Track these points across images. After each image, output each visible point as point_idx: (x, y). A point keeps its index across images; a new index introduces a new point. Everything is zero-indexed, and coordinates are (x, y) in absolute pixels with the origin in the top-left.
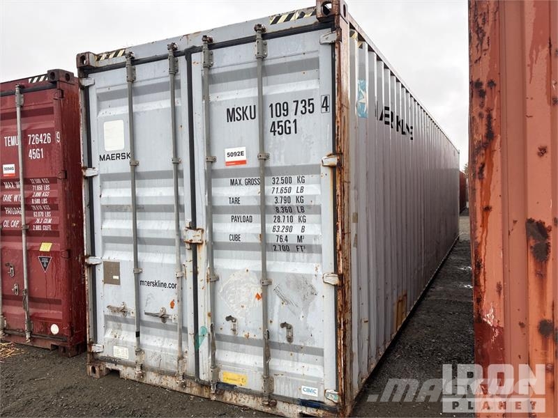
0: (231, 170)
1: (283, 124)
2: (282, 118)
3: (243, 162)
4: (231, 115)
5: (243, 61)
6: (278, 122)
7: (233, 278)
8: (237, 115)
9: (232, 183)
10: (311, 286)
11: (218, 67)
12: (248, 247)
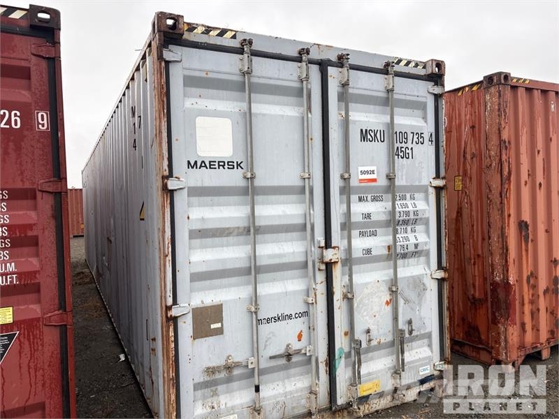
0: (363, 187)
1: (403, 149)
2: (403, 145)
3: (374, 180)
4: (364, 135)
5: (374, 89)
6: (401, 148)
7: (366, 291)
8: (369, 137)
9: (360, 199)
10: (423, 284)
11: (353, 88)
12: (378, 259)
